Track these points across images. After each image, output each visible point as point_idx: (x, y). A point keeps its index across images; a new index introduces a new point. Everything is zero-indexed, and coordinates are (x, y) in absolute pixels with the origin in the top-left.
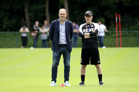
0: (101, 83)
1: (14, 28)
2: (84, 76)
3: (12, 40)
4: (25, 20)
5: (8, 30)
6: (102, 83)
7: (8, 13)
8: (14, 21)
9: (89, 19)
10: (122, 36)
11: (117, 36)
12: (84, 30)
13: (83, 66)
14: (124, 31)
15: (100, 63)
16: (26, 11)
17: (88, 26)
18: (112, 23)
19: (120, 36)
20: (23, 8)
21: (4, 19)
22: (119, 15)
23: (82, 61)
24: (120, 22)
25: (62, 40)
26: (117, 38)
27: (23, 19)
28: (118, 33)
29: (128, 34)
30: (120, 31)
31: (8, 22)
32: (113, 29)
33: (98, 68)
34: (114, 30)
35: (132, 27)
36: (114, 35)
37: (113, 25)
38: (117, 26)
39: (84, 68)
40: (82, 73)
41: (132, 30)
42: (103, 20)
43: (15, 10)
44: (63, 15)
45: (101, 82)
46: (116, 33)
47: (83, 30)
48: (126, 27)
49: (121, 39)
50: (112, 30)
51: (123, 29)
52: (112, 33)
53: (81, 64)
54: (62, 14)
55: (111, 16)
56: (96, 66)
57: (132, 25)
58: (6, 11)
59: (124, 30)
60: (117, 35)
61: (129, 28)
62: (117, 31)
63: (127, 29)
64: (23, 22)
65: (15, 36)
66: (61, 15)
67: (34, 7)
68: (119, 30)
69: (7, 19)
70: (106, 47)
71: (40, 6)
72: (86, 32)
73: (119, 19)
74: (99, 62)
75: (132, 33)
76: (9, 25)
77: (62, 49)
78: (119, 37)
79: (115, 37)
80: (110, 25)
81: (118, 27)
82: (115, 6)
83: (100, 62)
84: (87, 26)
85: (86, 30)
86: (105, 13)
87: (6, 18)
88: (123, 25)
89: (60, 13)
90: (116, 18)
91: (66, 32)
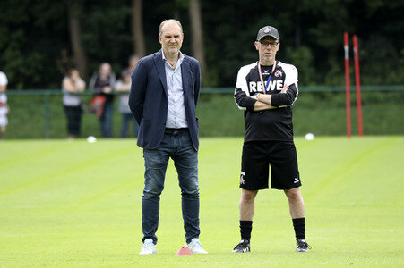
0: (303, 246)
1: (37, 79)
2: (250, 223)
3: (32, 113)
4: (71, 53)
5: (20, 86)
6: (306, 244)
7: (20, 33)
8: (37, 56)
9: (271, 51)
10: (363, 103)
11: (348, 102)
12: (253, 83)
13: (248, 192)
14: (369, 88)
15: (299, 184)
16: (74, 26)
17: (266, 72)
18: (332, 61)
19: (359, 102)
20: (65, 17)
21: (9, 53)
22: (355, 39)
23: (244, 177)
24: (356, 58)
25: (175, 114)
26: (348, 109)
27: (64, 52)
28: (351, 92)
29: (381, 96)
30: (358, 88)
31: (20, 61)
32: (335, 80)
33: (293, 199)
34: (339, 84)
35: (393, 75)
36: (338, 99)
37: (336, 68)
38: (348, 70)
39: (249, 201)
40: (242, 214)
41: (393, 83)
42: (306, 53)
43: (40, 22)
44: (173, 40)
45: (303, 241)
46: (345, 92)
47: (251, 83)
48: (375, 75)
49: (360, 111)
50: (333, 85)
51: (366, 79)
52: (335, 93)
53: (242, 186)
54: (170, 37)
55: (329, 42)
56: (286, 193)
57: (395, 68)
58: (13, 27)
59: (371, 84)
60: (348, 98)
61: (384, 76)
62: (348, 87)
63: (379, 79)
64: (65, 60)
65: (42, 102)
66: (167, 40)
67: (97, 15)
68: (354, 83)
69: (17, 52)
70: (316, 135)
71: (114, 13)
72: (259, 90)
73: (355, 50)
74: (297, 180)
75: (394, 91)
76: (23, 70)
77: (175, 142)
78: (354, 104)
79: (342, 105)
80: (329, 67)
81: (353, 76)
82: (343, 12)
83: (300, 182)
84: (262, 72)
85: (259, 83)
86: (313, 31)
87: (14, 49)
88: (367, 68)
89: (165, 34)
90: (347, 48)
91: (184, 90)
